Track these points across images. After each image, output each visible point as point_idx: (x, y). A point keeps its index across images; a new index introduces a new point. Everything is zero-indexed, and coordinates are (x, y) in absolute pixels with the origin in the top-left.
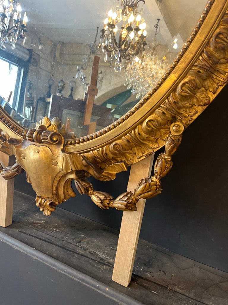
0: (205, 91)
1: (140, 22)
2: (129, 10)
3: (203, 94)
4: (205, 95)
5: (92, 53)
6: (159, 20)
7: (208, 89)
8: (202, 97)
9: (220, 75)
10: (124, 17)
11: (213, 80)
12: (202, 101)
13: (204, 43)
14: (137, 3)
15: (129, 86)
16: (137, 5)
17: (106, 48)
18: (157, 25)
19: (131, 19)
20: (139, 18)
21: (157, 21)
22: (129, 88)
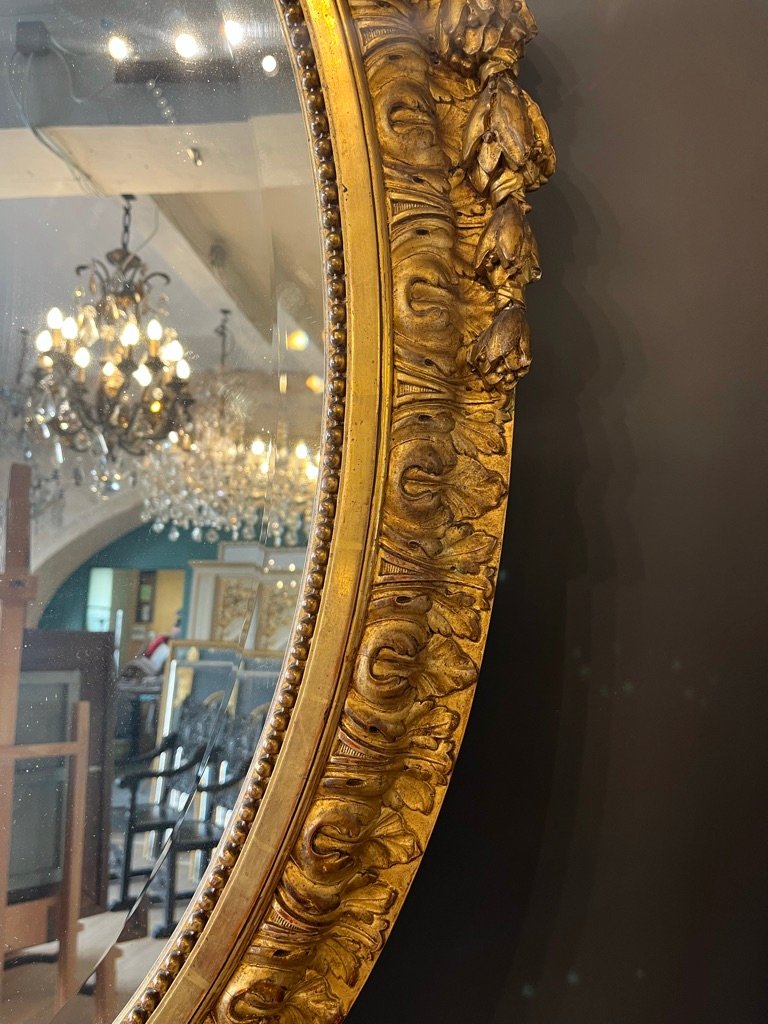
0: (321, 979)
1: (163, 341)
2: (118, 304)
3: (315, 988)
4: (321, 991)
5: (10, 415)
6: (225, 312)
7: (329, 969)
8: (313, 1001)
9: (357, 923)
10: (106, 328)
11: (337, 941)
12: (316, 1014)
13: (277, 861)
14: (145, 281)
15: (159, 520)
16: (146, 288)
17: (54, 424)
18: (223, 327)
19: (130, 335)
20: (155, 330)
21: (221, 316)
22: (159, 527)
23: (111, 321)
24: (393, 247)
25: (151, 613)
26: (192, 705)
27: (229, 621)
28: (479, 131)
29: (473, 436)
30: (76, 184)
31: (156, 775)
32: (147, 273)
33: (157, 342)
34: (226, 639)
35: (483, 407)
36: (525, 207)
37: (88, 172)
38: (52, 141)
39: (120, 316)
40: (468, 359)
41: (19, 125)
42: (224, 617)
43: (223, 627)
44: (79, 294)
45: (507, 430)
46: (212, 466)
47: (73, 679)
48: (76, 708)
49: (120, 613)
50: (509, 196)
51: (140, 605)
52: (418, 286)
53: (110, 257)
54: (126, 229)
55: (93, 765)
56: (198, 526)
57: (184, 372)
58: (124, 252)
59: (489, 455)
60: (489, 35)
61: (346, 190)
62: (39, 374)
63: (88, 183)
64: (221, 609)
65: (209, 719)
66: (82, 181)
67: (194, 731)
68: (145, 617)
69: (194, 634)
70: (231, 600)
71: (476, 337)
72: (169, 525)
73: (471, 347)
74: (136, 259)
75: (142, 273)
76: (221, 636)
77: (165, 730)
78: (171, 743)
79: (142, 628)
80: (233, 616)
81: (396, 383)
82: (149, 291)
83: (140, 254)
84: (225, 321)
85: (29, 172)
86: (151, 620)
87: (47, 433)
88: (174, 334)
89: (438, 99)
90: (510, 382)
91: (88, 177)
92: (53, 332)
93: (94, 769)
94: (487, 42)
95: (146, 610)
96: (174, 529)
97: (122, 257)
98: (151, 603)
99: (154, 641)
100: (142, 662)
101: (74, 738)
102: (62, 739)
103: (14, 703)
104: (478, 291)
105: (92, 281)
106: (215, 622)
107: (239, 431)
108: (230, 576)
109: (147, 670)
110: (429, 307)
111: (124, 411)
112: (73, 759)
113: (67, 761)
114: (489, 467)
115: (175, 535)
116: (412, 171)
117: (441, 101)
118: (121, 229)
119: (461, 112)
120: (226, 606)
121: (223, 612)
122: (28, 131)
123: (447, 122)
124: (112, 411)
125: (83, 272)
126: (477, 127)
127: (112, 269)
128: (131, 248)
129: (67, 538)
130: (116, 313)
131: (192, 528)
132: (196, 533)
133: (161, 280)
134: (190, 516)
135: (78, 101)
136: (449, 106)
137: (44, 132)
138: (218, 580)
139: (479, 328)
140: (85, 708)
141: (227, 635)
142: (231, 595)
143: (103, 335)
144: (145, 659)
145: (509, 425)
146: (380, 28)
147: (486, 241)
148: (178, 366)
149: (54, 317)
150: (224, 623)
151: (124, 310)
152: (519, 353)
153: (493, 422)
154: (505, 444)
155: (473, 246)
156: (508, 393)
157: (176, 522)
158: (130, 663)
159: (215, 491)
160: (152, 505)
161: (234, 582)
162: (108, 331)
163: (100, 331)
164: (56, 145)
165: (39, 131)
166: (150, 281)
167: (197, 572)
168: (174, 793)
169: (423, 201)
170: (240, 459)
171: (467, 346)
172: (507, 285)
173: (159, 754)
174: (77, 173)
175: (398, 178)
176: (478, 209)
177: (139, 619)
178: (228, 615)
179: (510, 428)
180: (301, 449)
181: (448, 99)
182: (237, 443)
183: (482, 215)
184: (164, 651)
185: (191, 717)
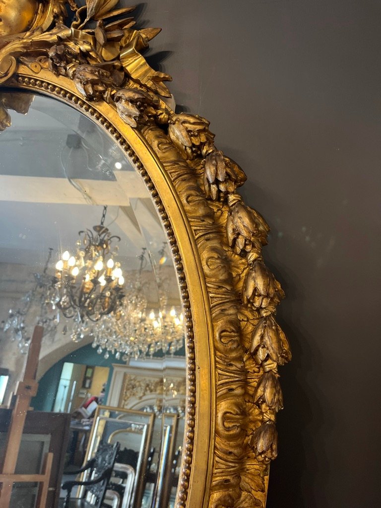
1: (113, 268)
2: (96, 250)
5: (38, 287)
14: (109, 239)
15: (100, 348)
16: (109, 242)
17: (58, 305)
18: (142, 256)
19: (99, 266)
20: (110, 263)
21: (142, 251)
22: (100, 351)
23: (91, 258)
24: (218, 395)
25: (90, 383)
26: (104, 444)
27: (128, 398)
28: (258, 343)
29: (250, 481)
30: (84, 200)
31: (81, 483)
32: (111, 236)
33: (111, 269)
34: (126, 407)
35: (255, 466)
36: (277, 375)
37: (90, 196)
38: (77, 184)
39: (96, 255)
40: (249, 442)
41: (63, 177)
42: (126, 395)
43: (125, 400)
44: (78, 244)
45: (265, 479)
46: (129, 323)
47: (47, 438)
48: (46, 456)
49: (75, 382)
50: (271, 370)
51: (85, 379)
52: (228, 415)
53: (95, 228)
54: (104, 216)
55: (51, 487)
56: (119, 352)
57: (122, 282)
58: (101, 227)
59: (257, 491)
60: (264, 301)
61: (199, 368)
62: (55, 281)
63: (90, 200)
64: (125, 391)
65: (112, 454)
66: (87, 200)
67: (103, 460)
68: (87, 385)
69: (110, 403)
70: (130, 386)
71: (253, 431)
72: (105, 350)
73: (250, 437)
74: (107, 230)
75: (108, 236)
76: (124, 406)
77: (89, 457)
78: (92, 464)
79: (85, 391)
80: (131, 395)
81: (215, 462)
82: (110, 244)
83: (108, 228)
84: (143, 253)
85: (65, 194)
86: (90, 387)
87: (54, 307)
88: (119, 265)
89: (241, 320)
90: (268, 461)
91: (90, 198)
92: (64, 262)
93: (51, 489)
94: (263, 304)
95: (88, 382)
96: (107, 353)
97: (100, 229)
98: (91, 378)
99: (89, 399)
100: (82, 410)
101: (43, 473)
102: (37, 473)
103: (17, 450)
104: (255, 409)
105: (85, 239)
106: (122, 398)
107: (144, 306)
108: (132, 374)
109: (84, 414)
110: (233, 424)
111: (91, 302)
112: (41, 483)
113: (39, 484)
114: (256, 497)
115: (107, 356)
116: (228, 361)
117: (243, 320)
118: (102, 216)
119: (251, 325)
120: (128, 389)
121: (126, 393)
122: (67, 180)
123: (245, 330)
124: (86, 301)
125: (81, 234)
126: (257, 339)
127: (95, 234)
128: (105, 225)
129: (56, 346)
130: (95, 253)
131: (116, 352)
132: (118, 355)
133: (116, 239)
134: (115, 348)
135: (90, 169)
136: (246, 322)
137: (74, 181)
138: (125, 375)
139: (255, 427)
140: (51, 456)
141: (127, 405)
142: (131, 384)
143: (87, 264)
144: (83, 409)
145: (267, 478)
146: (218, 298)
147: (259, 391)
148: (119, 280)
149: (66, 255)
150: (126, 398)
151: (98, 252)
152: (272, 451)
153: (259, 475)
154: (265, 487)
155: (254, 387)
156: (266, 465)
157: (108, 349)
158: (76, 410)
159: (129, 337)
160: (99, 341)
161: (133, 377)
162: (89, 263)
163: (85, 262)
164: (78, 185)
165: (71, 180)
166: (112, 239)
167: (116, 369)
168: (89, 494)
169: (232, 375)
170: (143, 320)
171: (249, 436)
172: (268, 412)
173: (83, 470)
174: (85, 196)
175: (222, 364)
176: (257, 370)
177: (84, 386)
178: (128, 394)
179: (267, 479)
180: (173, 312)
181: (245, 319)
182: (142, 312)
183: (259, 373)
184: (94, 405)
185: (103, 452)
